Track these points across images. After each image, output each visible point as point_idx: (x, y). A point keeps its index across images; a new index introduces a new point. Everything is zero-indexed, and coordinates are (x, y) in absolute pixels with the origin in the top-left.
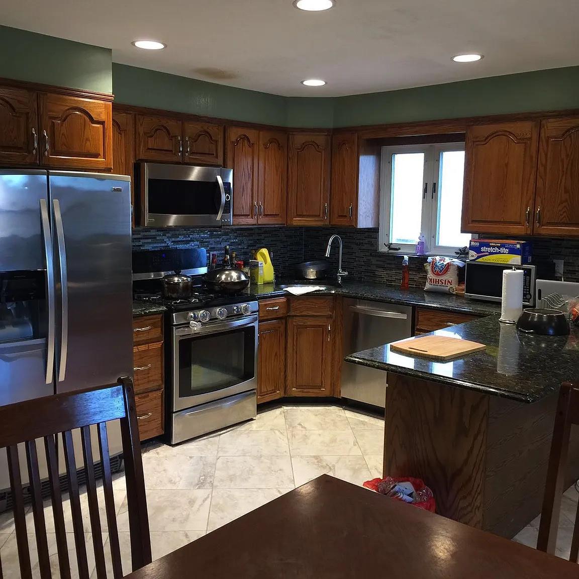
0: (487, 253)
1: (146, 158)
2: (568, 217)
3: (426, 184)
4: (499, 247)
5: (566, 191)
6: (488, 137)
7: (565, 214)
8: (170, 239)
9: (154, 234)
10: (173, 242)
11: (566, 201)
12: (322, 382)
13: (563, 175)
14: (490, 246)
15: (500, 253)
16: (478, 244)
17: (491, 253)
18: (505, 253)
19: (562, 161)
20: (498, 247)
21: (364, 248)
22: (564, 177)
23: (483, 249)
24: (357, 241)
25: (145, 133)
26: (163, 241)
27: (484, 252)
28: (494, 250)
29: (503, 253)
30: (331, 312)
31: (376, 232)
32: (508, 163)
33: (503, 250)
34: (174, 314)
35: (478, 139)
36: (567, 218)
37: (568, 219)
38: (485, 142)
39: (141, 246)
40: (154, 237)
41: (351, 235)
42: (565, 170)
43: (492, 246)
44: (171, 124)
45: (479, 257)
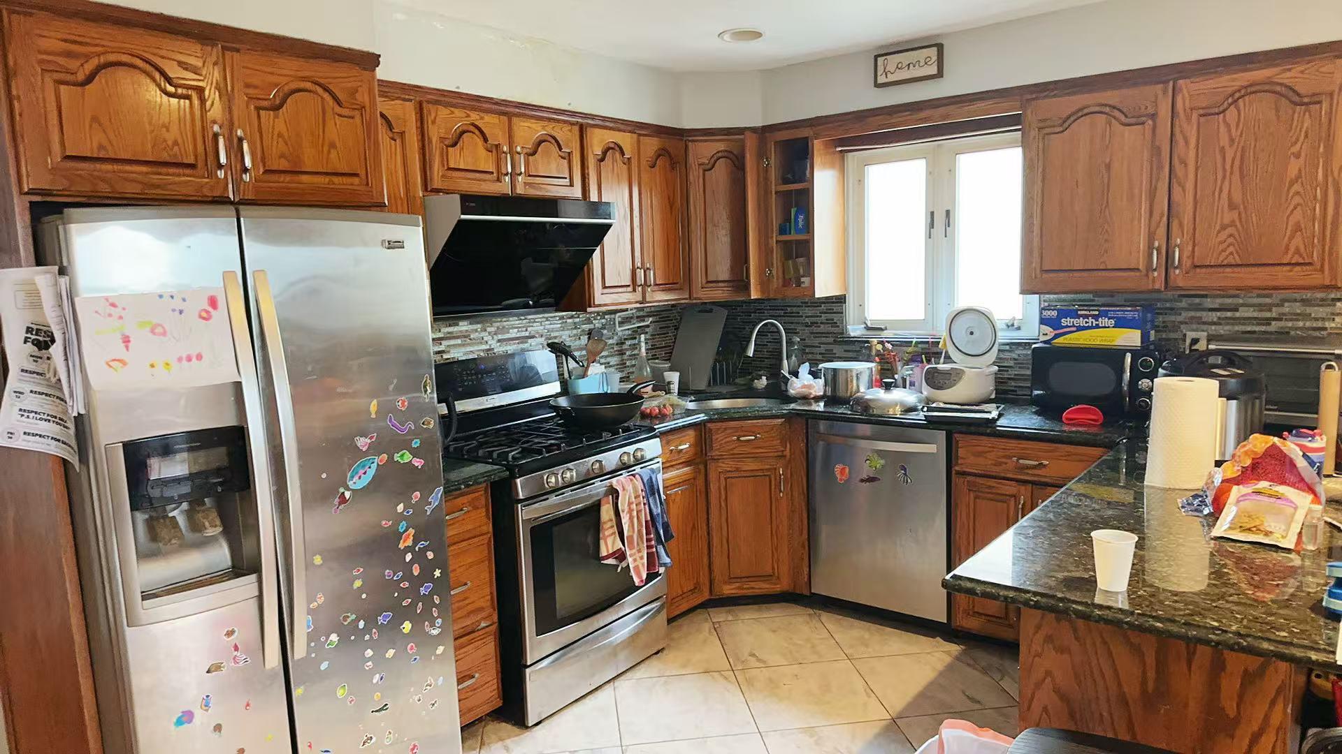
0: (1074, 329)
1: (446, 188)
2: (1237, 252)
3: (932, 213)
4: (1096, 317)
5: (1232, 206)
6: (1068, 118)
7: (1231, 249)
8: (495, 337)
9: (464, 328)
10: (499, 341)
11: (1232, 224)
12: (773, 568)
13: (1224, 177)
14: (1079, 317)
15: (1097, 327)
16: (1055, 313)
17: (1080, 329)
18: (1109, 327)
19: (1222, 150)
20: (1094, 317)
21: (819, 330)
22: (1227, 183)
23: (1064, 322)
24: (807, 320)
25: (442, 139)
26: (482, 341)
27: (1067, 326)
28: (1086, 322)
29: (1105, 327)
30: (782, 446)
31: (841, 302)
32: (1110, 163)
33: (1103, 321)
34: (518, 481)
35: (1048, 123)
36: (1235, 255)
37: (1237, 257)
38: (1061, 129)
39: (442, 352)
40: (465, 336)
41: (795, 309)
42: (1228, 167)
43: (1081, 316)
44: (490, 123)
45: (1056, 336)
